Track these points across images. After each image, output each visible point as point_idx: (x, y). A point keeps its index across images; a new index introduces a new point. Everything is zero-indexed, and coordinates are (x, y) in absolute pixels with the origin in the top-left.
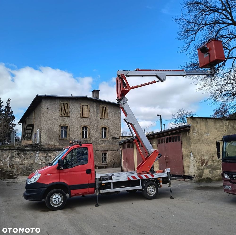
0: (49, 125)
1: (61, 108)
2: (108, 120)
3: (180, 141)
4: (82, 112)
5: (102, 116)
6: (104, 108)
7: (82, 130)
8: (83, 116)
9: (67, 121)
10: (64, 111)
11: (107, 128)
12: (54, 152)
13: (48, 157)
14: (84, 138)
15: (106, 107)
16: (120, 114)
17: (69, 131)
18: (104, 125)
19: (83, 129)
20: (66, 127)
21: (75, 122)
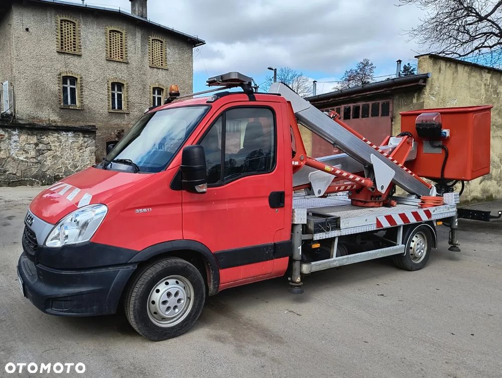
0: (34, 72)
1: (60, 32)
2: (166, 72)
3: (388, 115)
4: (109, 47)
5: (153, 61)
6: (158, 42)
7: (110, 89)
8: (111, 56)
9: (74, 66)
10: (66, 40)
11: (165, 90)
12: (56, 135)
13: (41, 146)
14: (115, 108)
15: (162, 42)
16: (192, 62)
17: (81, 89)
18: (157, 81)
19: (113, 89)
20: (73, 80)
21: (93, 70)
